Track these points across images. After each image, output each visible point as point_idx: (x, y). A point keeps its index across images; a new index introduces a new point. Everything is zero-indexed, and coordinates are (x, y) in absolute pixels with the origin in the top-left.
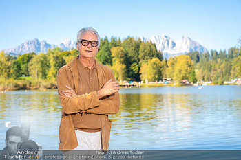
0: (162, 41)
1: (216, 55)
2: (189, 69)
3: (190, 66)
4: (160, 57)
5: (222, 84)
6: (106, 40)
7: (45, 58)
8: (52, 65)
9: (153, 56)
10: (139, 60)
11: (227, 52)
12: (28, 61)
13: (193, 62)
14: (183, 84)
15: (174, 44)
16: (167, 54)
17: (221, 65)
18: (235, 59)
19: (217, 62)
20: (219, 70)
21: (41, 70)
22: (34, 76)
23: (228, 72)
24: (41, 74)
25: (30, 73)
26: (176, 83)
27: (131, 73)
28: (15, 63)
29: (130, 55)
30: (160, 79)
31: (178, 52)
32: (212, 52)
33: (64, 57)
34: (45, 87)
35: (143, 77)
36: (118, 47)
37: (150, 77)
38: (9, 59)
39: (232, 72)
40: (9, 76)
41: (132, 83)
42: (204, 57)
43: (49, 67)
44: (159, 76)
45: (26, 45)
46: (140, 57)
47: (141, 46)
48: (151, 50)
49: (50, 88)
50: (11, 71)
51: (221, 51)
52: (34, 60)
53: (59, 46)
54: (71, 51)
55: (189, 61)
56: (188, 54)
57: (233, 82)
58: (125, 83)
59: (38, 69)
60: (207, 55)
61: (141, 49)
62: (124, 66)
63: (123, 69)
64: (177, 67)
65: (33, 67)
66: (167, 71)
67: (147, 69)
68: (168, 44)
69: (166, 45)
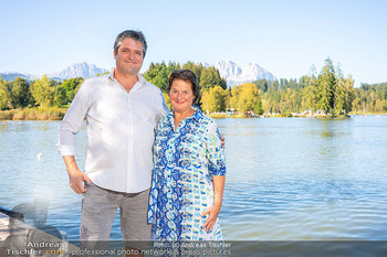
0: (226, 67)
1: (286, 84)
2: (255, 100)
3: (256, 95)
4: (223, 85)
5: (291, 116)
6: (163, 64)
9: (215, 83)
11: (298, 81)
12: (74, 88)
13: (260, 91)
14: (248, 115)
15: (240, 71)
16: (232, 82)
17: (291, 94)
18: (306, 89)
19: (286, 92)
20: (288, 101)
23: (299, 103)
26: (241, 114)
28: (59, 89)
30: (222, 109)
31: (243, 80)
32: (282, 80)
35: (204, 107)
37: (211, 107)
38: (53, 84)
39: (303, 103)
40: (52, 104)
42: (272, 86)
44: (222, 106)
45: (72, 68)
47: (202, 72)
48: (214, 77)
50: (55, 98)
51: (291, 80)
55: (255, 89)
56: (255, 83)
57: (303, 114)
60: (276, 84)
61: (202, 76)
64: (242, 96)
66: (231, 102)
67: (208, 97)
68: (233, 70)
69: (231, 71)
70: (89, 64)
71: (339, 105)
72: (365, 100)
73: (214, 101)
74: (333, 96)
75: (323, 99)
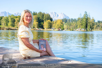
0: (53, 14)
1: (73, 20)
2: (61, 25)
3: (62, 23)
4: (51, 20)
5: (73, 30)
7: (7, 18)
8: (10, 21)
9: (49, 19)
10: (44, 21)
11: (77, 19)
13: (64, 23)
14: (59, 30)
15: (58, 16)
16: (55, 19)
19: (73, 23)
20: (73, 26)
21: (6, 23)
22: (3, 25)
23: (77, 27)
24: (6, 25)
25: (2, 24)
27: (40, 25)
29: (40, 19)
30: (51, 28)
31: (59, 19)
32: (71, 19)
33: (15, 19)
34: (6, 29)
35: (44, 27)
36: (36, 15)
37: (47, 27)
41: (40, 29)
42: (68, 21)
43: (9, 22)
44: (50, 26)
45: (1, 13)
46: (44, 19)
47: (44, 15)
48: (48, 17)
49: (8, 29)
51: (75, 19)
52: (3, 19)
53: (14, 14)
54: (18, 16)
55: (62, 21)
57: (77, 30)
58: (37, 29)
59: (4, 23)
60: (69, 20)
61: (44, 17)
62: (37, 23)
63: (37, 24)
64: (57, 24)
65: (2, 21)
66: (54, 25)
67: (46, 24)
68: (56, 15)
69: (55, 16)
70: (7, 12)
71: (89, 27)
72: (99, 26)
73: (48, 25)
74: (87, 24)
75: (84, 25)
